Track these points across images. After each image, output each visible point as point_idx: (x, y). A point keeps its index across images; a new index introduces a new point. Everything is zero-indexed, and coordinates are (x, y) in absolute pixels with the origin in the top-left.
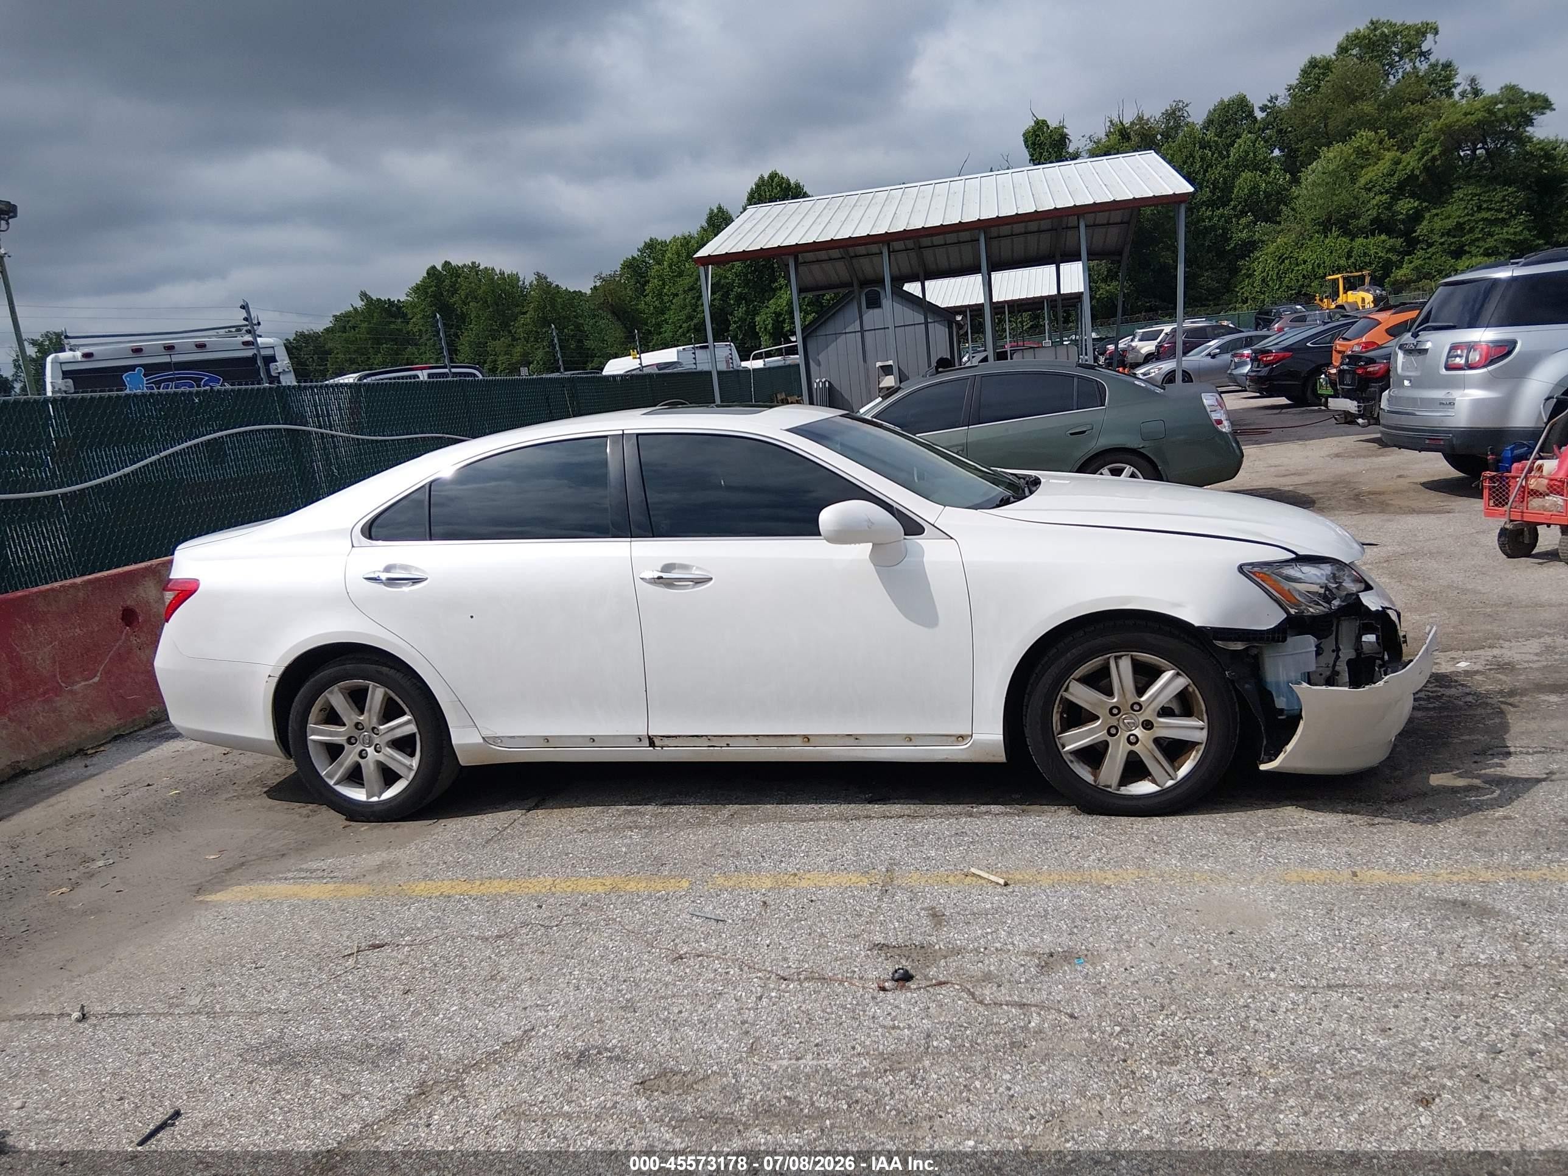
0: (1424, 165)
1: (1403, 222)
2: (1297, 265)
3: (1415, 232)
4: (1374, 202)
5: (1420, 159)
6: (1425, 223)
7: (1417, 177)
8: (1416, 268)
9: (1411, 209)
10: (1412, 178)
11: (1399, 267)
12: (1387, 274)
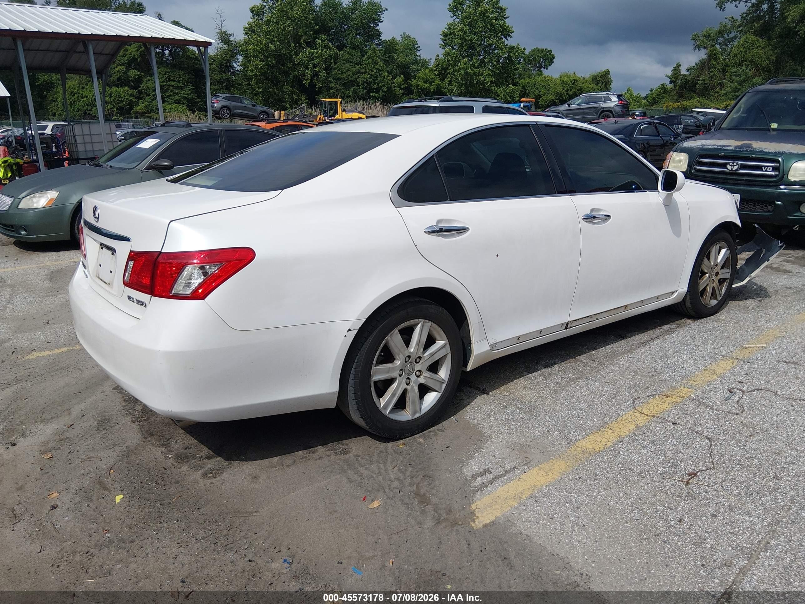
0: (140, 53)
1: (132, 81)
2: (83, 98)
3: (140, 87)
4: (117, 69)
5: (138, 50)
6: (144, 83)
7: (137, 59)
8: (146, 107)
9: (137, 75)
10: (134, 59)
11: (137, 105)
12: (131, 108)
